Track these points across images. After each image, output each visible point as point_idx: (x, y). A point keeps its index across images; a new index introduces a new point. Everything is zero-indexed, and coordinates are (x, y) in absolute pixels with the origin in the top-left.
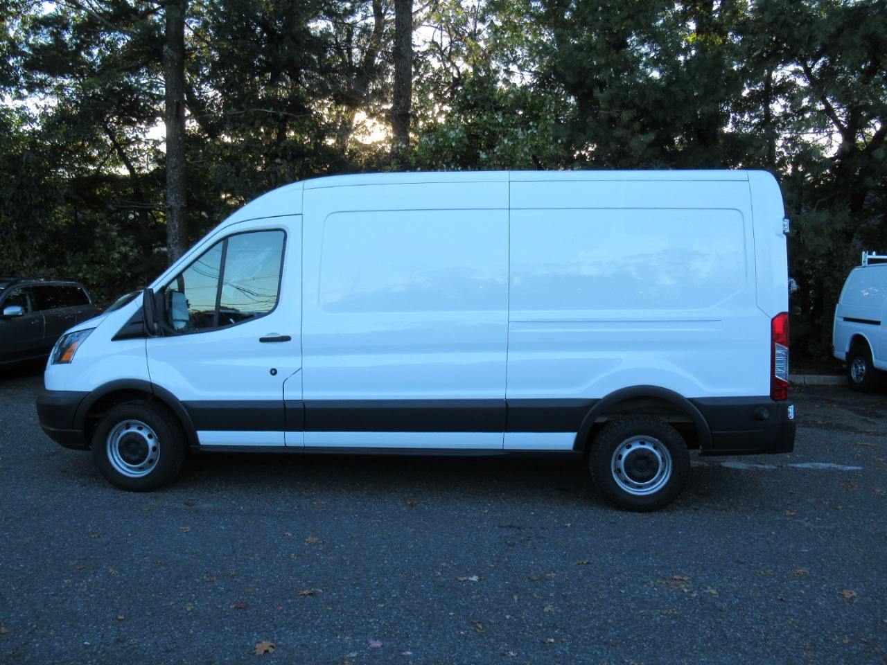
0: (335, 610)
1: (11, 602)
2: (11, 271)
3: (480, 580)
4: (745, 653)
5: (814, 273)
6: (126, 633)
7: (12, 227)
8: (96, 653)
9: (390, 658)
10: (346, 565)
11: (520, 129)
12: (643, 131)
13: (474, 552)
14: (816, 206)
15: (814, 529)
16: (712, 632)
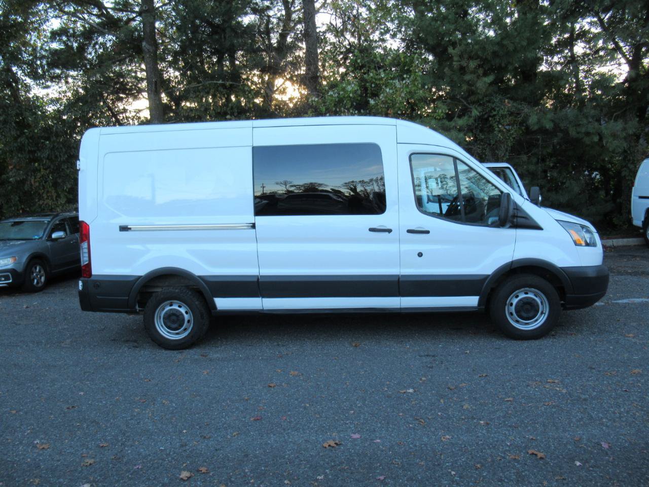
0: (321, 417)
1: (104, 425)
2: (50, 208)
3: (415, 391)
4: (607, 426)
5: (612, 167)
6: (185, 441)
7: (49, 177)
8: (169, 454)
9: (366, 445)
10: (321, 388)
11: (397, 80)
12: (485, 74)
13: (406, 373)
14: (613, 117)
15: (640, 343)
16: (582, 415)
